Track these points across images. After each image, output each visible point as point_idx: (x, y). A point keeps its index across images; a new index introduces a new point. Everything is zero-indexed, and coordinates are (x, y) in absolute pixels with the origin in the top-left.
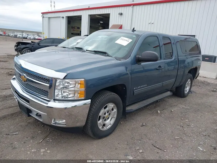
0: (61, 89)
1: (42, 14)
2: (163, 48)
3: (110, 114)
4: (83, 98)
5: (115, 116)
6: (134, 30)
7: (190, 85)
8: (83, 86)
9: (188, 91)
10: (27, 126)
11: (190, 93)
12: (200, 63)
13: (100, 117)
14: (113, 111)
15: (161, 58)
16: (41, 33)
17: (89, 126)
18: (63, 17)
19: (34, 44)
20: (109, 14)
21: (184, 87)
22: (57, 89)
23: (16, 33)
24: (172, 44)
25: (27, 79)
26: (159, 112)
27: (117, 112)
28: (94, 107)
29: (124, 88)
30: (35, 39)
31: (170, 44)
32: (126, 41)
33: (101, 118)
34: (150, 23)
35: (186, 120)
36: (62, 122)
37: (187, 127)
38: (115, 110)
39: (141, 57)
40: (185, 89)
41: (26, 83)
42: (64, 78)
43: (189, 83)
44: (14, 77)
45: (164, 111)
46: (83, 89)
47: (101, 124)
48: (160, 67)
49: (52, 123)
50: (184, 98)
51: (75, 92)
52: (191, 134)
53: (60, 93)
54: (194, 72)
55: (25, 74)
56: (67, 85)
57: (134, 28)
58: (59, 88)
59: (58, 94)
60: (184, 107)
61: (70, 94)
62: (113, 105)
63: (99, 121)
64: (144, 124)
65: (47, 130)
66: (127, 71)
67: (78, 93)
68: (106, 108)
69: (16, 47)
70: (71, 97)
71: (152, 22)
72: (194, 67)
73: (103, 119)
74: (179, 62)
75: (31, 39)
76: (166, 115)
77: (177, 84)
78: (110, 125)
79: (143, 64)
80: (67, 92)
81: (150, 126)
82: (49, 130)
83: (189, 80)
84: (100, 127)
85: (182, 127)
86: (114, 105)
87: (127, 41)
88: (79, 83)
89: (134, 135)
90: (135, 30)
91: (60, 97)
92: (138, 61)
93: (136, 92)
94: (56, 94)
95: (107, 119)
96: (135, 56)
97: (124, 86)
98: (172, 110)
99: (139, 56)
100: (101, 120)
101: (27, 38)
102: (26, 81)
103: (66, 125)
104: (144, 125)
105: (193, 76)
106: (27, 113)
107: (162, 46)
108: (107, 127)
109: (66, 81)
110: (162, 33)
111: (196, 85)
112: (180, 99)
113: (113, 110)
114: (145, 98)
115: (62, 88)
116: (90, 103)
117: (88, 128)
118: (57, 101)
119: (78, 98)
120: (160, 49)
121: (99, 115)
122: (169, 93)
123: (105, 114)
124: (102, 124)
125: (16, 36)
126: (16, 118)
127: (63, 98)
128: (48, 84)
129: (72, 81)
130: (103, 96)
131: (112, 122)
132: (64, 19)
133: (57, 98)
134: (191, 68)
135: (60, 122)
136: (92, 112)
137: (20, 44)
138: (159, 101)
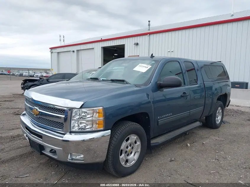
0: (77, 120)
1: (50, 50)
2: (186, 75)
3: (132, 148)
4: (102, 129)
5: (139, 150)
6: (152, 56)
7: (221, 114)
8: (102, 115)
9: (219, 121)
10: (39, 167)
11: (222, 123)
12: (230, 90)
13: (122, 151)
14: (137, 144)
15: (185, 84)
16: (49, 70)
17: (110, 162)
18: (74, 51)
19: (43, 81)
20: (124, 45)
21: (215, 117)
22: (73, 120)
23: (21, 72)
24: (196, 70)
25: (40, 112)
26: (189, 145)
27: (140, 145)
28: (115, 139)
29: (147, 117)
30: (42, 76)
31: (194, 70)
32: (144, 68)
33: (124, 152)
34: (169, 52)
35: (222, 153)
36: (79, 158)
37: (224, 160)
38: (138, 143)
39: (162, 82)
40: (216, 118)
41: (38, 116)
42: (81, 107)
43: (220, 112)
44: (24, 112)
45: (195, 144)
46: (102, 118)
47: (123, 159)
48: (184, 93)
49: (68, 159)
50: (217, 129)
51: (93, 122)
52: (229, 168)
53: (76, 125)
54: (224, 99)
55: (37, 107)
56: (84, 114)
57: (152, 54)
58: (75, 119)
59: (74, 126)
60: (217, 138)
61: (87, 125)
62: (135, 137)
63: (120, 156)
64: (173, 159)
65: (62, 170)
66: (149, 98)
67: (96, 124)
68: (128, 140)
69: (22, 85)
70: (89, 128)
71: (172, 50)
72: (223, 93)
73: (126, 153)
74: (206, 89)
75: (38, 76)
76: (197, 148)
77: (206, 113)
78: (134, 161)
79: (165, 90)
80: (84, 123)
81: (180, 161)
82: (63, 170)
83: (219, 108)
84: (123, 163)
85: (218, 160)
86: (137, 137)
87: (146, 67)
88: (97, 113)
89: (162, 171)
90: (154, 56)
91: (76, 129)
92: (160, 87)
93: (161, 122)
94: (72, 125)
95: (130, 154)
96: (156, 82)
97: (146, 114)
98: (204, 143)
99: (161, 82)
100: (123, 155)
101: (34, 75)
102: (39, 115)
103: (84, 160)
104: (173, 161)
105: (223, 103)
106: (39, 151)
107: (185, 73)
108: (131, 164)
109: (82, 110)
110: (184, 58)
111: (229, 115)
112: (212, 130)
113: (136, 142)
114: (172, 130)
115: (78, 118)
116: (110, 134)
117: (109, 164)
118: (74, 134)
119: (97, 128)
120: (183, 75)
121: (121, 149)
122: (198, 124)
123: (127, 147)
124: (125, 159)
125: (21, 75)
126: (26, 159)
127: (80, 129)
128: (63, 115)
129: (89, 110)
130: (124, 126)
131: (136, 157)
132: (74, 53)
133: (74, 130)
134: (220, 95)
135: (77, 157)
136: (113, 145)
137: (28, 82)
138: (188, 133)
